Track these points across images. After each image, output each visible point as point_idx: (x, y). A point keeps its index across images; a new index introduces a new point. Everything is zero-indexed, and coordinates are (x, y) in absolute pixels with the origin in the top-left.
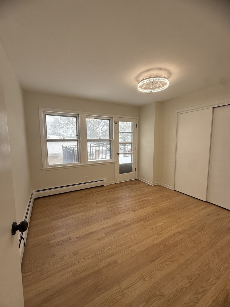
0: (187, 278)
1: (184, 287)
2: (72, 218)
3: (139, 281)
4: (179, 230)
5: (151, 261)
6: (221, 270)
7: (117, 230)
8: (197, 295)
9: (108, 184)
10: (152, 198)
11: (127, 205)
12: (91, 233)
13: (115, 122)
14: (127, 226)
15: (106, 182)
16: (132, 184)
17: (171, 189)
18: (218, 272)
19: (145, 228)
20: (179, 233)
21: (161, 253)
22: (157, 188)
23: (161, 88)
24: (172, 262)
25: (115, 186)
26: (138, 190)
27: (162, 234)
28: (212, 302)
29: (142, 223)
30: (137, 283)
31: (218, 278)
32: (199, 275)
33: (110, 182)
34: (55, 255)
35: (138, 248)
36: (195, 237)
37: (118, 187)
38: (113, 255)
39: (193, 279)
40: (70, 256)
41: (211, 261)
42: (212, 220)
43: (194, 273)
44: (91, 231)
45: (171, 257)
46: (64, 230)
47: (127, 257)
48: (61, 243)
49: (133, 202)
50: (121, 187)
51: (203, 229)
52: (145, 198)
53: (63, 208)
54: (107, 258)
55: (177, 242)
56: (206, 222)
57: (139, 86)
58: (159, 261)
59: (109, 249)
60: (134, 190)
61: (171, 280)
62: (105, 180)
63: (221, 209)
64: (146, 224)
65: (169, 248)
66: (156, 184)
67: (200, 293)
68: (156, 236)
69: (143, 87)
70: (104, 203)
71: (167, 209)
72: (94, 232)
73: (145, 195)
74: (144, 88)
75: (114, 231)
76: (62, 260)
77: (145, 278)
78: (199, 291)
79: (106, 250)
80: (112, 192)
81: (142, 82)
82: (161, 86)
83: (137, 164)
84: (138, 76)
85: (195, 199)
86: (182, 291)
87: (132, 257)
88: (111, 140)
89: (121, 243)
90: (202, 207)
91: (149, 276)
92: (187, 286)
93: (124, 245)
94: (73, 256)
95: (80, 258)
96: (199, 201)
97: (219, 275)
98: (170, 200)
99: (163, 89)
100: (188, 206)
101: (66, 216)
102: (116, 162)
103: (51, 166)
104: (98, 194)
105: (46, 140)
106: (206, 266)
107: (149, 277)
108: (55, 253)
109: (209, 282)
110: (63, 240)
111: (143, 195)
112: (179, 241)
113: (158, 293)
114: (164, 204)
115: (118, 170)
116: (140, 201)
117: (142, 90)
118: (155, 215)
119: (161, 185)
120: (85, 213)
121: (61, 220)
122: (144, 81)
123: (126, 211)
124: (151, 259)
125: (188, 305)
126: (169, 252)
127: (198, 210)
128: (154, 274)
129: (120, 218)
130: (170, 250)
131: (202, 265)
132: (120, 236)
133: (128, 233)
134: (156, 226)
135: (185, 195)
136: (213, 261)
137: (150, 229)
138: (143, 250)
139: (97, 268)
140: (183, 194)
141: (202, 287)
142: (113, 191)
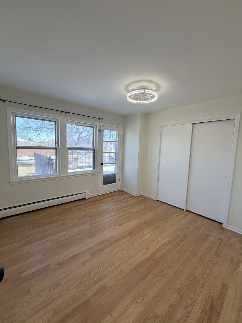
0: (177, 292)
1: (175, 302)
2: (50, 240)
3: (132, 305)
4: (165, 241)
5: (141, 279)
6: (204, 278)
7: (104, 248)
8: (188, 309)
9: (90, 196)
10: (137, 210)
11: (113, 218)
12: (75, 256)
13: (99, 130)
14: (114, 243)
15: (88, 194)
16: (116, 196)
17: (154, 199)
18: (202, 280)
19: (133, 243)
20: (165, 245)
21: (151, 269)
22: (140, 198)
23: (149, 101)
24: (162, 277)
25: (98, 198)
26: (122, 202)
27: (149, 247)
28: (201, 313)
29: (129, 237)
30: (129, 307)
31: (203, 286)
32: (187, 286)
33: (92, 194)
34: (30, 291)
35: (127, 267)
36: (180, 247)
37: (102, 199)
38: (102, 279)
39: (183, 292)
40: (50, 289)
41: (195, 270)
42: (192, 228)
43: (183, 285)
44: (74, 254)
45: (160, 271)
46: (40, 257)
47: (117, 279)
48: (37, 273)
49: (118, 215)
50: (105, 199)
51: (186, 238)
52: (130, 210)
53: (37, 228)
54: (95, 284)
55: (164, 254)
56: (187, 230)
57: (129, 96)
58: (150, 278)
59: (96, 272)
60: (118, 202)
61: (163, 297)
62: (87, 192)
63: (198, 216)
64: (134, 239)
65: (157, 263)
66: (139, 194)
67: (189, 305)
68: (144, 250)
69: (132, 97)
70: (87, 219)
71: (152, 220)
72: (78, 254)
73: (129, 206)
74: (133, 99)
75: (101, 250)
76: (40, 297)
77: (137, 300)
78: (189, 304)
79: (93, 274)
80: (95, 206)
81: (132, 92)
82: (150, 98)
83: (120, 174)
84: (128, 86)
85: (176, 208)
86: (173, 307)
87: (122, 278)
88: (94, 149)
89: (109, 264)
90: (183, 215)
91: (140, 297)
92: (178, 300)
93: (112, 265)
94: (54, 288)
95: (62, 289)
96: (180, 209)
97: (204, 283)
98: (154, 211)
99: (151, 102)
100: (170, 216)
101: (42, 239)
102: (99, 172)
103: (21, 178)
104: (79, 209)
105: (16, 146)
106: (191, 275)
107: (142, 298)
108: (29, 288)
109: (196, 291)
110: (40, 269)
111: (128, 207)
112: (166, 253)
113: (151, 315)
114: (149, 215)
115: (101, 181)
116: (125, 214)
117: (131, 100)
118: (141, 227)
119: (144, 195)
120: (65, 232)
121: (35, 244)
122: (135, 91)
123: (111, 226)
124: (141, 277)
125: (180, 321)
126: (158, 266)
127: (180, 219)
128: (146, 293)
129: (106, 235)
130: (159, 264)
131: (189, 275)
132: (108, 255)
133: (116, 250)
134: (144, 240)
135: (167, 205)
136: (198, 270)
137: (138, 244)
138: (133, 267)
139: (84, 299)
140: (165, 204)
141: (191, 299)
142: (97, 204)
